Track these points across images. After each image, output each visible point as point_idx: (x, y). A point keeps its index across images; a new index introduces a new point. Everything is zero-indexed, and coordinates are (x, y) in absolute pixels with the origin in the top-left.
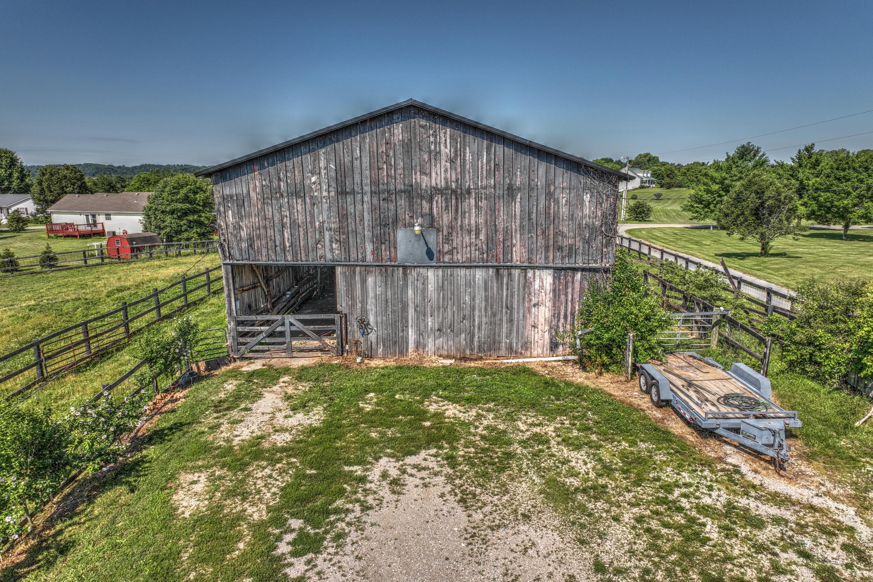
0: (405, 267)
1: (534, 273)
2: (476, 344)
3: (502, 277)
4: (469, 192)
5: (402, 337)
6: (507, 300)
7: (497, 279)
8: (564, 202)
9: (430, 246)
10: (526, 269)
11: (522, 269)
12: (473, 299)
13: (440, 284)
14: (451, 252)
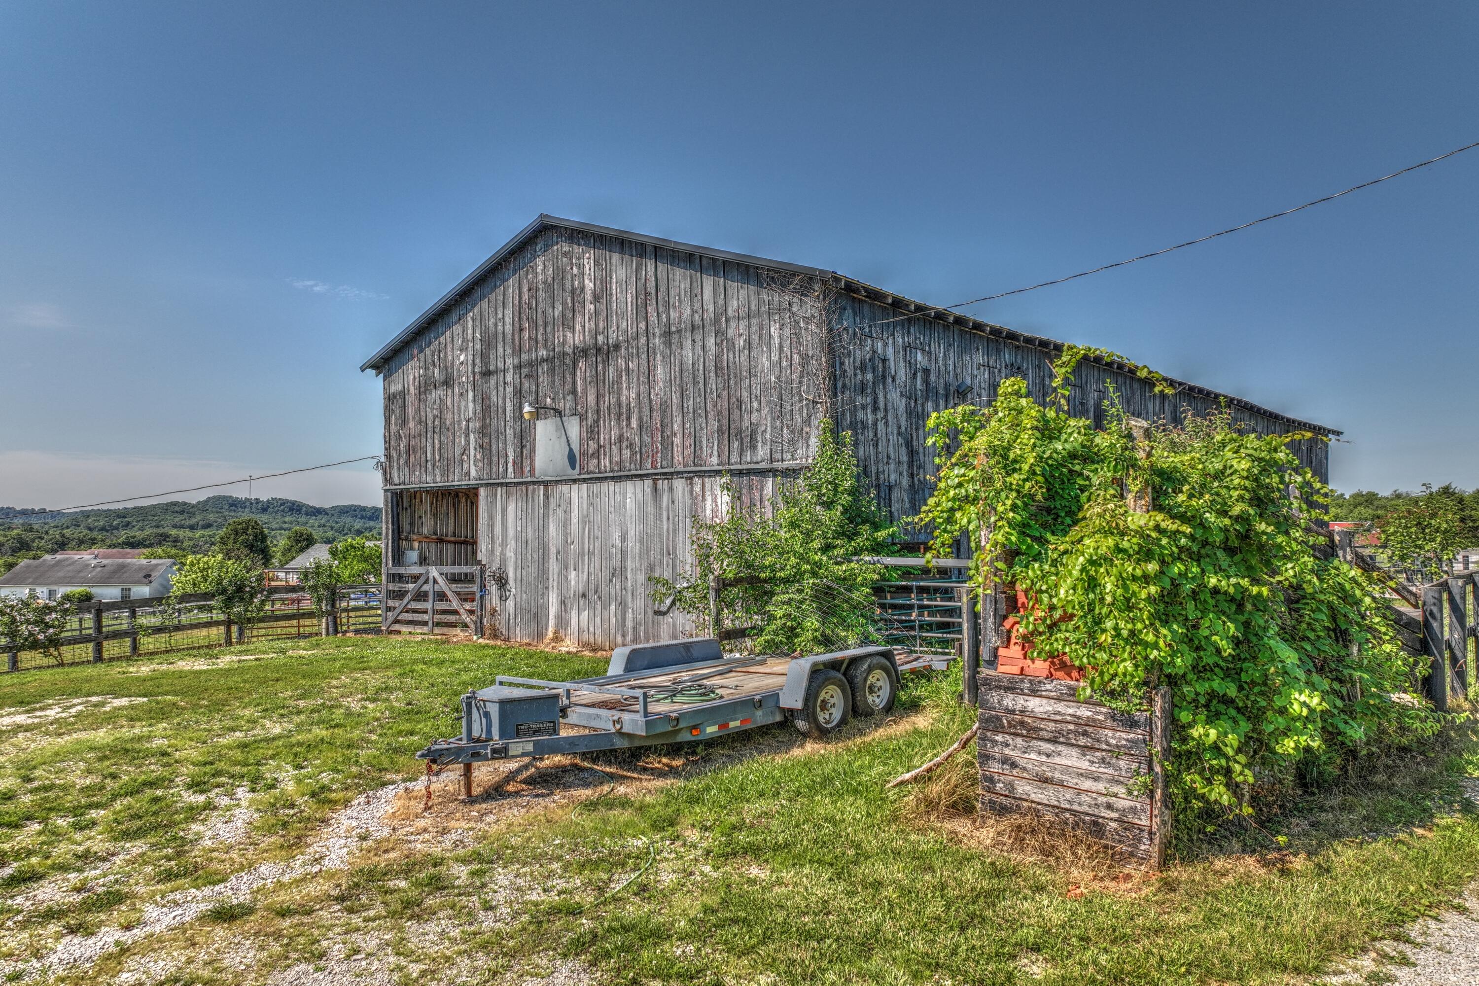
0: (546, 484)
1: (703, 486)
2: (629, 624)
3: (661, 496)
4: (617, 347)
5: (542, 605)
6: (668, 539)
7: (655, 500)
8: (742, 343)
9: (573, 447)
10: (691, 478)
11: (687, 478)
12: (624, 539)
13: (585, 512)
14: (597, 454)
